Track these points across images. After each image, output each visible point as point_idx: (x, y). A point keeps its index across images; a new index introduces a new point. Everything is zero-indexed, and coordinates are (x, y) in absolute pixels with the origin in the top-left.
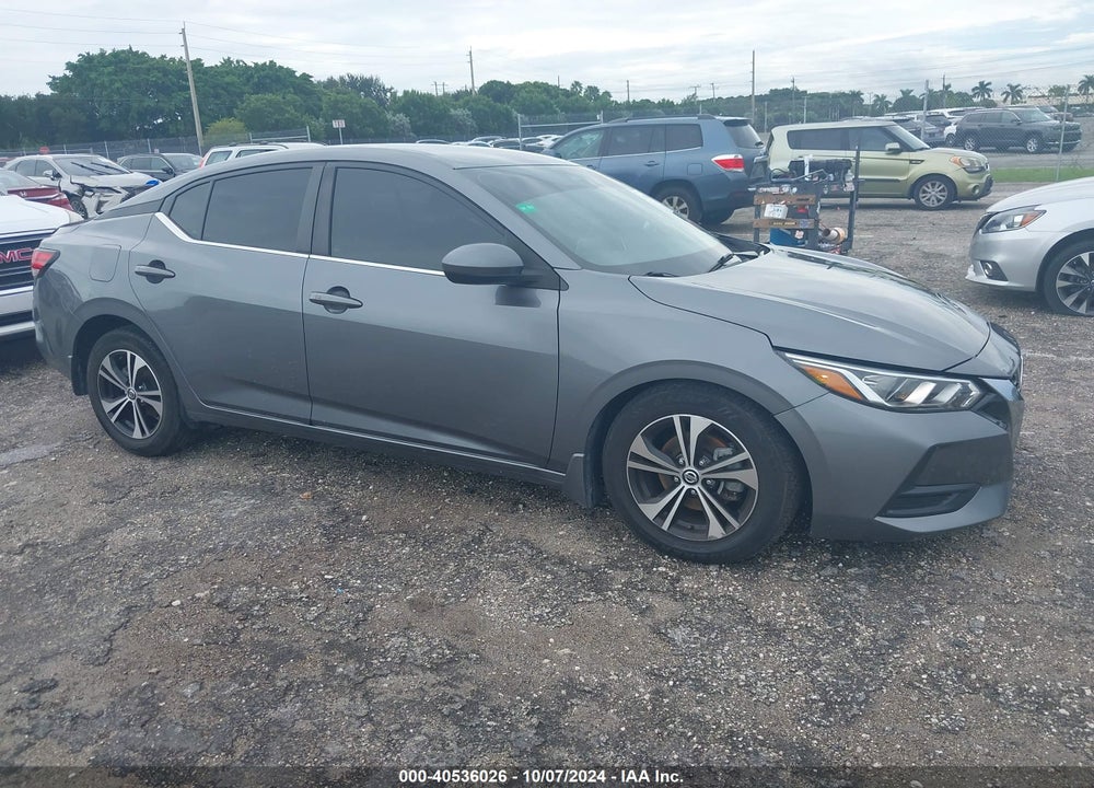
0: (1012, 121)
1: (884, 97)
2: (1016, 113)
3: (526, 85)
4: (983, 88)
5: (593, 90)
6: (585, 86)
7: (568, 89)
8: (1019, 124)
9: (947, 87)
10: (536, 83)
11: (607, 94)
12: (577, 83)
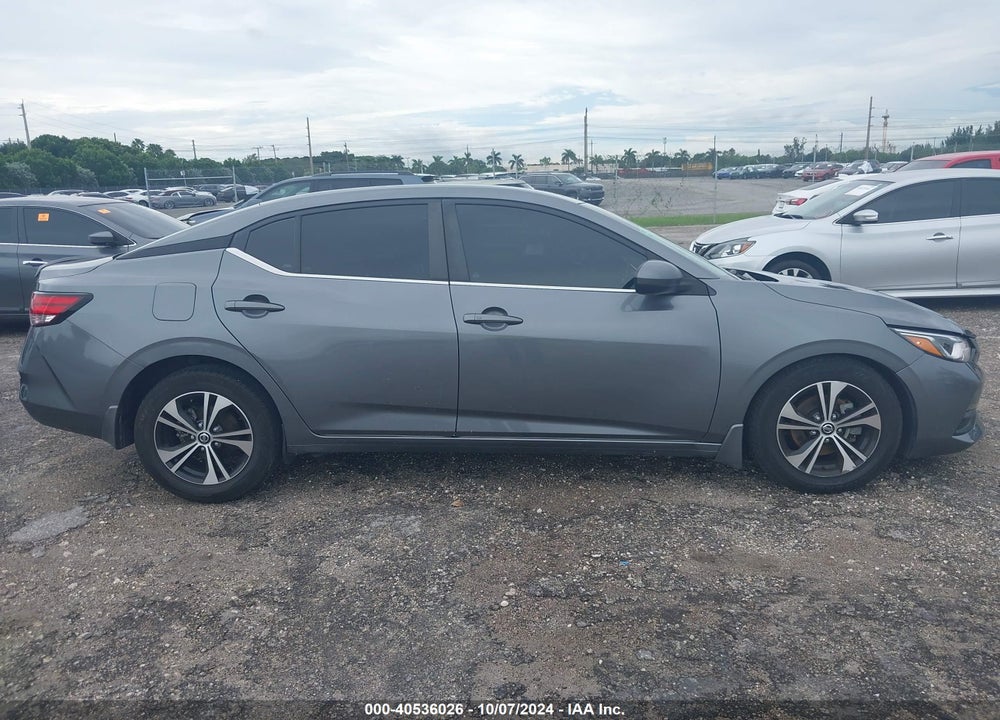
0: (556, 183)
1: (420, 162)
2: (557, 176)
3: (83, 141)
4: (495, 157)
5: (155, 148)
6: (146, 143)
7: (130, 146)
8: (561, 185)
9: (468, 155)
10: (94, 139)
11: (170, 152)
12: (138, 141)
